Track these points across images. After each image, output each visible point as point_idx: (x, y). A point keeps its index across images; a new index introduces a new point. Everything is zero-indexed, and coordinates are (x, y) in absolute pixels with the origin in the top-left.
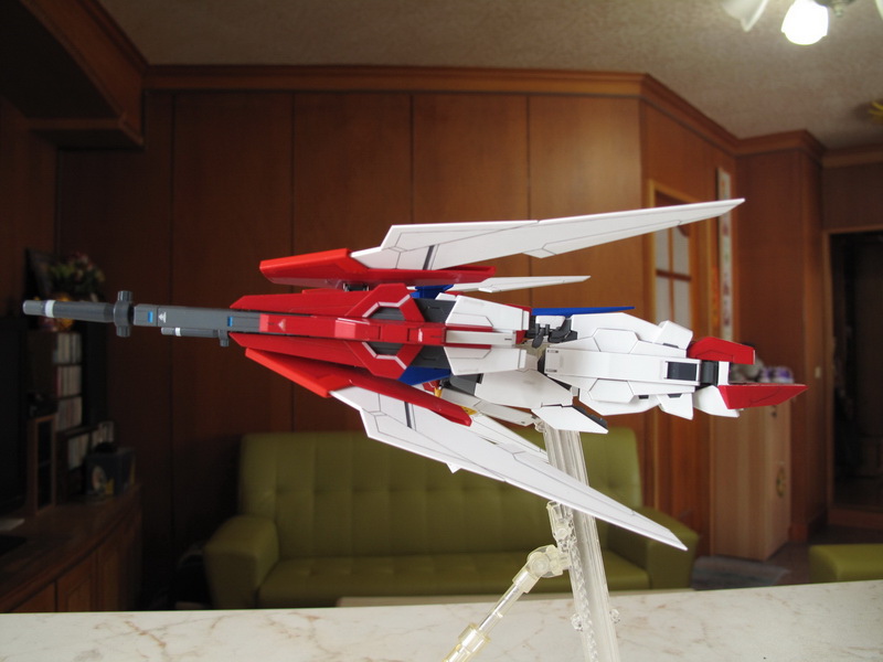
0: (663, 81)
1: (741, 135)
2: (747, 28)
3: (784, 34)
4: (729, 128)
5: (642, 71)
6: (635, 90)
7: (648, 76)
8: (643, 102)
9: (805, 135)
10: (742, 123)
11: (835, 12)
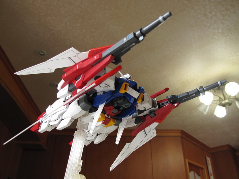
0: (187, 132)
1: (211, 147)
2: (205, 113)
3: (215, 116)
4: (207, 145)
5: (181, 129)
6: (179, 134)
7: (182, 131)
8: (182, 137)
9: (229, 146)
10: (211, 143)
11: (227, 108)
